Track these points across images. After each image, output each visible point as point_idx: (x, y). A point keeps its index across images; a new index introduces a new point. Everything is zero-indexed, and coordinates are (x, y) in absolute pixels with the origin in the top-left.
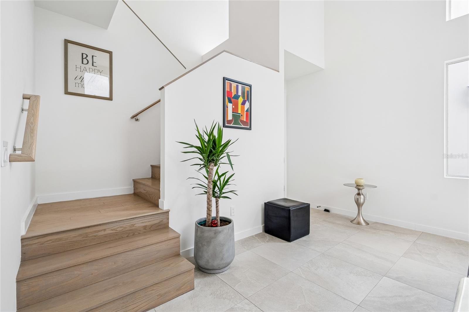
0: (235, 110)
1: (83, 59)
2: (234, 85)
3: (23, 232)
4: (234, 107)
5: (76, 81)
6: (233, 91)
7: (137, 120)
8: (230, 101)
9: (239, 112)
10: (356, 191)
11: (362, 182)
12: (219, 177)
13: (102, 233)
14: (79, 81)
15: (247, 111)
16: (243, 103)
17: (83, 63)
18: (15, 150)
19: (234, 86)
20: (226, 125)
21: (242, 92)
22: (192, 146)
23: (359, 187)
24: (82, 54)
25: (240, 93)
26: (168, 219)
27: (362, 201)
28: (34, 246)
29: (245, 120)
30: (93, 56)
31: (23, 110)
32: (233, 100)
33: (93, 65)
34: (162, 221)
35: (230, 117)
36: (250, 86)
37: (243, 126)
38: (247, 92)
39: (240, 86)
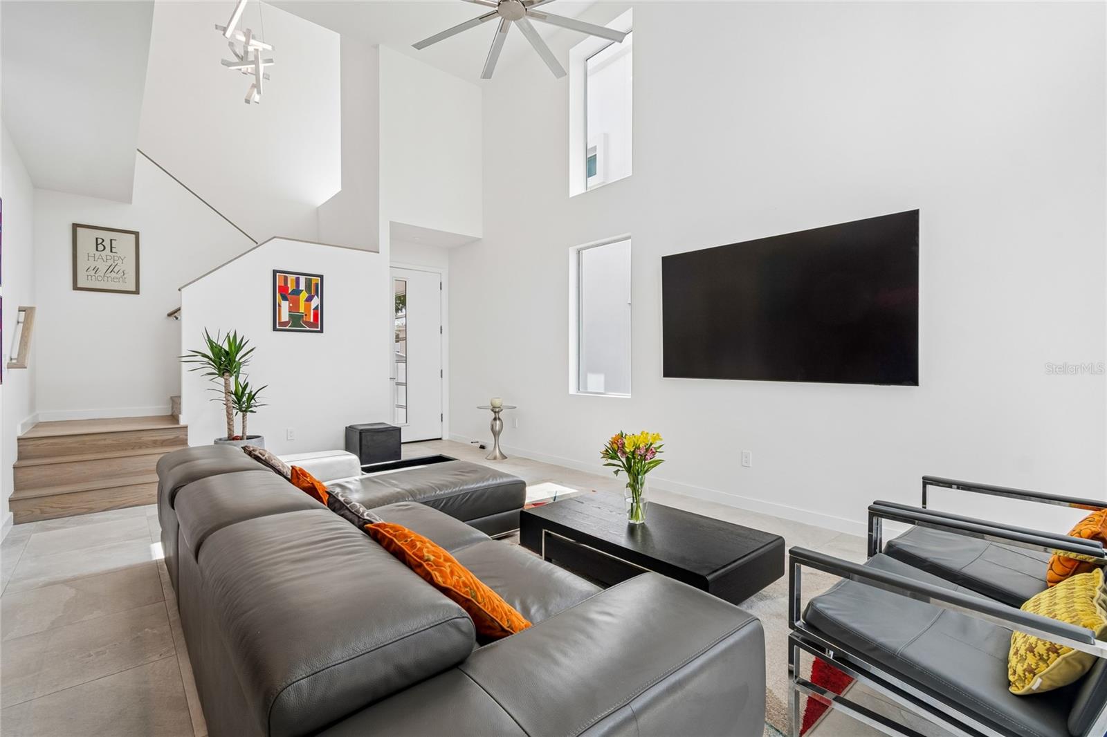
0: (294, 308)
1: (97, 245)
2: (291, 278)
3: (20, 434)
4: (291, 305)
5: (88, 273)
6: (289, 285)
7: (175, 318)
8: (285, 298)
9: (302, 310)
10: (493, 415)
11: (497, 402)
13: (103, 442)
14: (92, 273)
15: (316, 308)
17: (97, 250)
18: (11, 359)
19: (292, 280)
20: (277, 327)
21: (306, 286)
23: (496, 410)
24: (97, 239)
25: (302, 286)
26: (187, 435)
27: (497, 428)
28: (29, 447)
29: (312, 320)
30: (111, 240)
31: (18, 322)
32: (289, 297)
33: (111, 251)
34: (178, 437)
35: (285, 317)
36: (321, 277)
37: (308, 329)
38: (316, 286)
39: (302, 280)
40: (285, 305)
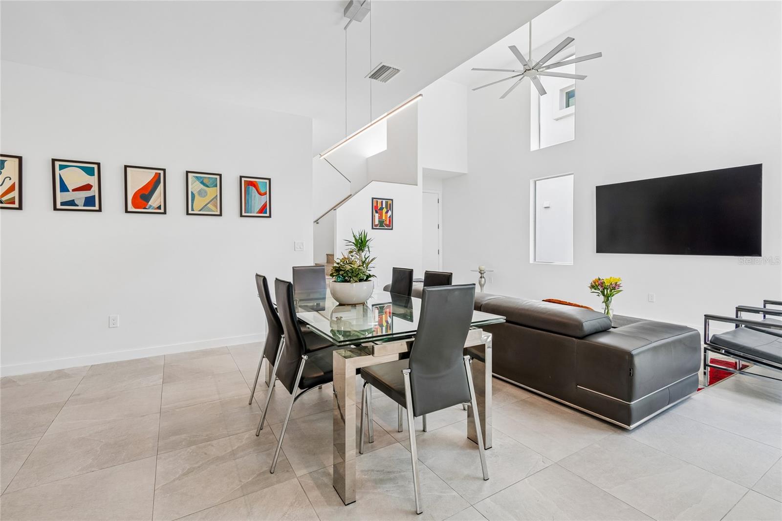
0: (381, 217)
2: (379, 201)
4: (379, 215)
6: (378, 205)
7: (318, 223)
8: (377, 212)
9: (384, 218)
10: (480, 275)
11: (483, 268)
12: (366, 259)
15: (390, 217)
16: (387, 212)
20: (374, 227)
22: (351, 242)
23: (481, 272)
25: (384, 206)
27: (483, 283)
29: (388, 223)
32: (378, 211)
35: (377, 222)
36: (392, 200)
37: (386, 228)
38: (390, 205)
39: (384, 201)
40: (377, 215)
